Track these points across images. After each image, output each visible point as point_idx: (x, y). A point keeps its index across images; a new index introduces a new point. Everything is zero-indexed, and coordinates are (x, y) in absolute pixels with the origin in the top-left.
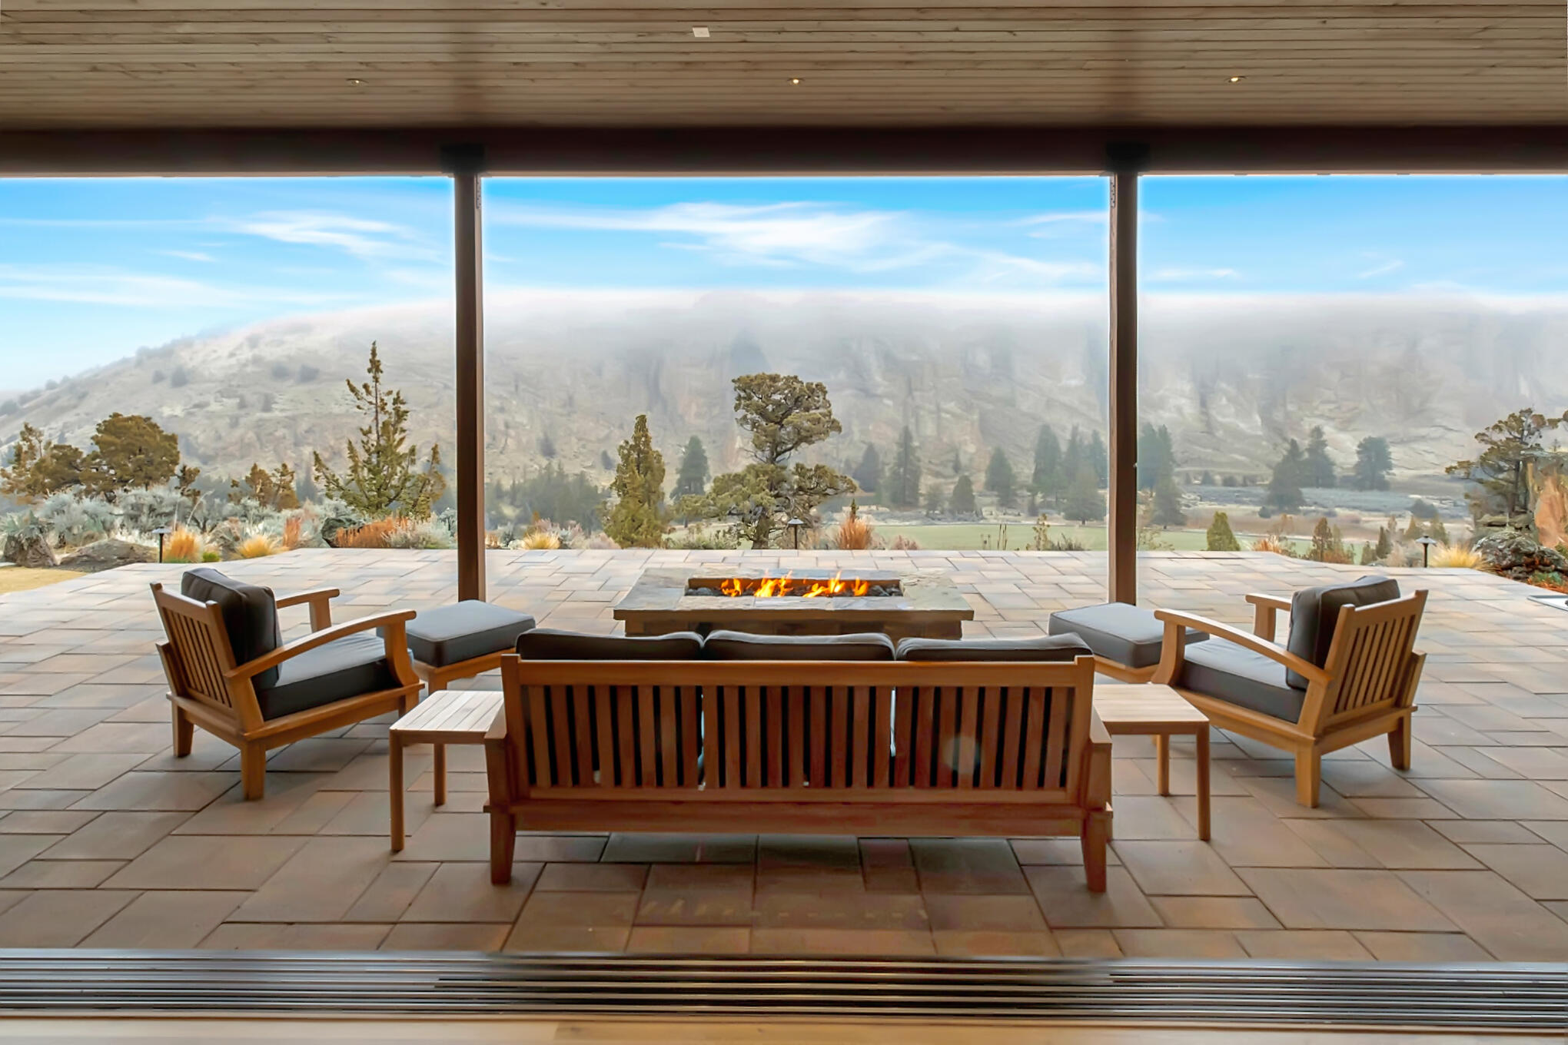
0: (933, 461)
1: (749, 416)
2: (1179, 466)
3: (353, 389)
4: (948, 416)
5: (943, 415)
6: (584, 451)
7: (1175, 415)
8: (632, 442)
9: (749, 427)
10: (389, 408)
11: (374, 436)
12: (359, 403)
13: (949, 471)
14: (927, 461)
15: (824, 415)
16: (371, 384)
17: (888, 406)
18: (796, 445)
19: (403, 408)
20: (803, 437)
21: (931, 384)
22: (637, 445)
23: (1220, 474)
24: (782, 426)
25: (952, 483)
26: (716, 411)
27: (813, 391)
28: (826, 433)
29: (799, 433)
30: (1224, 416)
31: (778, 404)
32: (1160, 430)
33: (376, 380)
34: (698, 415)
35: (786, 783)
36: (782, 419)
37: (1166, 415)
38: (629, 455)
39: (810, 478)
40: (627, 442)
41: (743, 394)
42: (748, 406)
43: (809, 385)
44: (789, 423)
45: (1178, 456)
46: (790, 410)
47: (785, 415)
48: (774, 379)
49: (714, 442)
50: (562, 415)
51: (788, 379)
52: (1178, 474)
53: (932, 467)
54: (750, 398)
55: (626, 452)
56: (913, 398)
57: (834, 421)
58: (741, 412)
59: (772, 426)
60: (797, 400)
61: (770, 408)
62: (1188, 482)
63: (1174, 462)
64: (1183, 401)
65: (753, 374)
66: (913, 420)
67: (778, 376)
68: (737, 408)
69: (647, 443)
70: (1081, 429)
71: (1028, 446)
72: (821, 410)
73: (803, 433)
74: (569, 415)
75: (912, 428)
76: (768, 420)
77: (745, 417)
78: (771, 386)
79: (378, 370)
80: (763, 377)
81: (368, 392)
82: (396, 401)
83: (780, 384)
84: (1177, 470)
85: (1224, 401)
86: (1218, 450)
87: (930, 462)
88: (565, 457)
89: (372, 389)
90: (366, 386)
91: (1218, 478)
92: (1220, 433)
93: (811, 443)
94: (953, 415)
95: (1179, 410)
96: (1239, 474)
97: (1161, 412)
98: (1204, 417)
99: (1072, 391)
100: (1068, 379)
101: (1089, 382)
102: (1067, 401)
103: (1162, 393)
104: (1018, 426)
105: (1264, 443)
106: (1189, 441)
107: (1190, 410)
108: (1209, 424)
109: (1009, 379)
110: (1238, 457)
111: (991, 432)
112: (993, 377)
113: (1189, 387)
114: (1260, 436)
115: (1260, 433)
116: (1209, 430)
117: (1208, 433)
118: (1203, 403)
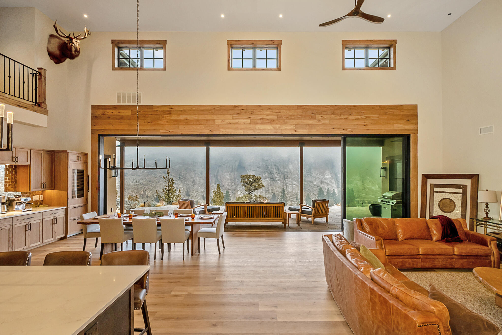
0: (291, 197)
1: (244, 184)
2: (356, 199)
3: (164, 177)
4: (295, 185)
5: (293, 185)
6: (198, 195)
7: (355, 185)
8: (216, 190)
9: (244, 186)
10: (171, 182)
11: (168, 187)
12: (165, 180)
13: (295, 200)
14: (289, 197)
15: (261, 184)
16: (168, 176)
17: (279, 183)
18: (254, 190)
19: (173, 181)
20: (256, 189)
21: (290, 177)
22: (217, 191)
23: (367, 201)
24: (251, 186)
25: (296, 203)
26: (233, 184)
27: (258, 178)
28: (261, 188)
29: (255, 187)
30: (368, 186)
31: (251, 181)
32: (351, 189)
33: (169, 176)
34: (228, 185)
35: (254, 217)
36: (251, 185)
37: (353, 185)
38: (216, 193)
39: (258, 198)
40: (215, 190)
41: (242, 179)
42: (244, 182)
43: (257, 177)
44: (253, 185)
45: (356, 196)
46: (253, 183)
47: (252, 184)
48: (250, 176)
49: (232, 192)
50: (191, 185)
51: (252, 176)
52: (356, 201)
53: (290, 199)
54: (244, 180)
55: (215, 192)
56: (285, 181)
57: (263, 185)
58: (242, 183)
59: (249, 186)
60: (255, 180)
61: (249, 182)
62: (359, 203)
63: (355, 197)
64: (357, 181)
65: (245, 175)
66: (285, 187)
67: (250, 175)
68: (241, 182)
69: (220, 191)
70: (330, 189)
71: (316, 193)
72: (260, 183)
73: (256, 188)
74: (193, 185)
75: (285, 189)
76: (248, 185)
77: (243, 184)
78: (249, 177)
79: (169, 174)
80: (247, 175)
81: (167, 178)
82: (172, 180)
83: (251, 177)
84: (355, 200)
85: (368, 181)
86: (367, 194)
87: (290, 198)
88: (192, 196)
89: (168, 178)
90: (167, 177)
91: (366, 202)
92: (367, 190)
93: (258, 190)
94: (296, 185)
95: (356, 184)
96: (372, 201)
97: (351, 184)
98: (363, 186)
99: (328, 179)
100: (327, 176)
101: (332, 176)
102: (326, 182)
103: (352, 179)
104: (313, 188)
105: (379, 192)
106: (359, 192)
107: (359, 184)
108: (364, 188)
109: (311, 176)
110: (372, 196)
111: (306, 190)
112: (307, 175)
113: (359, 178)
114: (378, 191)
115: (378, 190)
116: (364, 189)
117: (364, 190)
118: (363, 182)
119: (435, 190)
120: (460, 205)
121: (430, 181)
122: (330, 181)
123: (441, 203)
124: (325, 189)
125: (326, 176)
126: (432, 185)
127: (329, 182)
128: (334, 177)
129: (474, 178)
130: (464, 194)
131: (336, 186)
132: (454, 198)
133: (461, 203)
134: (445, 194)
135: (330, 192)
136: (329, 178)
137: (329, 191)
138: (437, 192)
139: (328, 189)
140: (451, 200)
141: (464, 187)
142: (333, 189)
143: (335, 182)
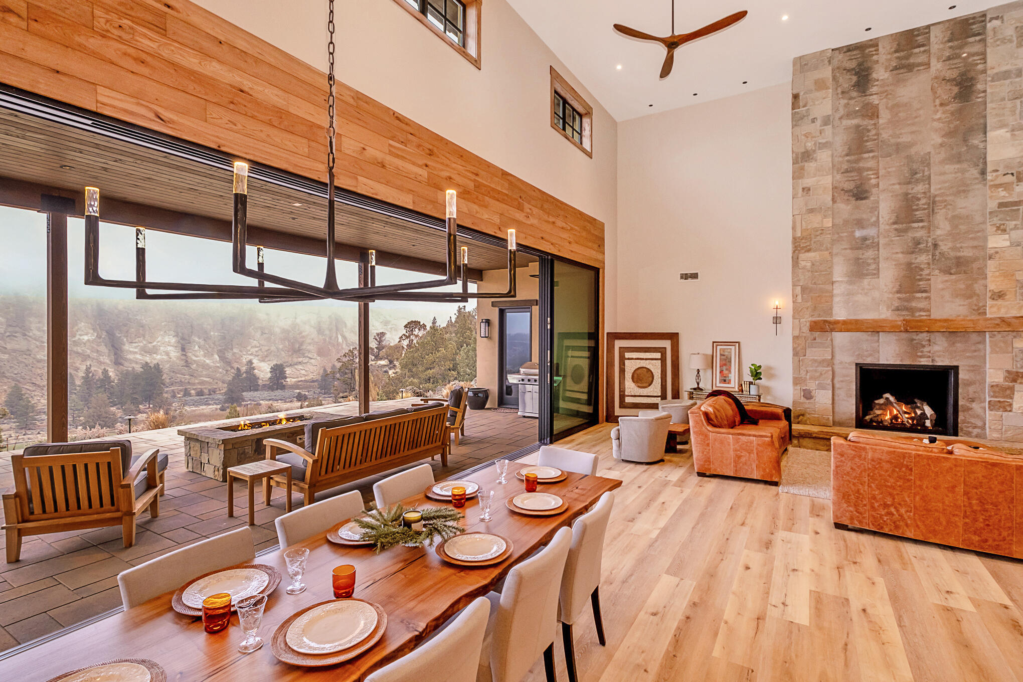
2: (167, 387)
7: (165, 357)
30: (197, 356)
37: (159, 357)
45: (167, 381)
52: (167, 392)
62: (174, 396)
63: (164, 385)
64: (170, 348)
84: (166, 389)
85: (196, 348)
86: (193, 376)
91: (193, 392)
92: (193, 366)
95: (167, 354)
96: (205, 388)
97: (155, 355)
98: (184, 357)
99: (85, 344)
100: (81, 335)
101: (99, 337)
102: (80, 351)
103: (155, 343)
104: (33, 369)
105: (221, 370)
106: (174, 372)
107: (174, 354)
108: (187, 361)
109: (25, 335)
110: (205, 379)
111: (8, 374)
112: (8, 334)
113: (173, 340)
114: (218, 367)
115: (218, 365)
116: (187, 364)
117: (187, 366)
118: (183, 349)
119: (626, 357)
120: (660, 376)
121: (619, 344)
122: (93, 347)
123: (635, 375)
124: (77, 369)
125: (78, 337)
126: (622, 349)
127: (89, 351)
128: (104, 338)
129: (673, 337)
130: (663, 360)
131: (111, 361)
132: (652, 367)
133: (660, 372)
134: (639, 361)
135: (93, 375)
136: (88, 340)
137: (91, 375)
138: (629, 359)
139: (88, 370)
140: (649, 370)
141: (662, 351)
142: (105, 369)
143: (106, 351)
